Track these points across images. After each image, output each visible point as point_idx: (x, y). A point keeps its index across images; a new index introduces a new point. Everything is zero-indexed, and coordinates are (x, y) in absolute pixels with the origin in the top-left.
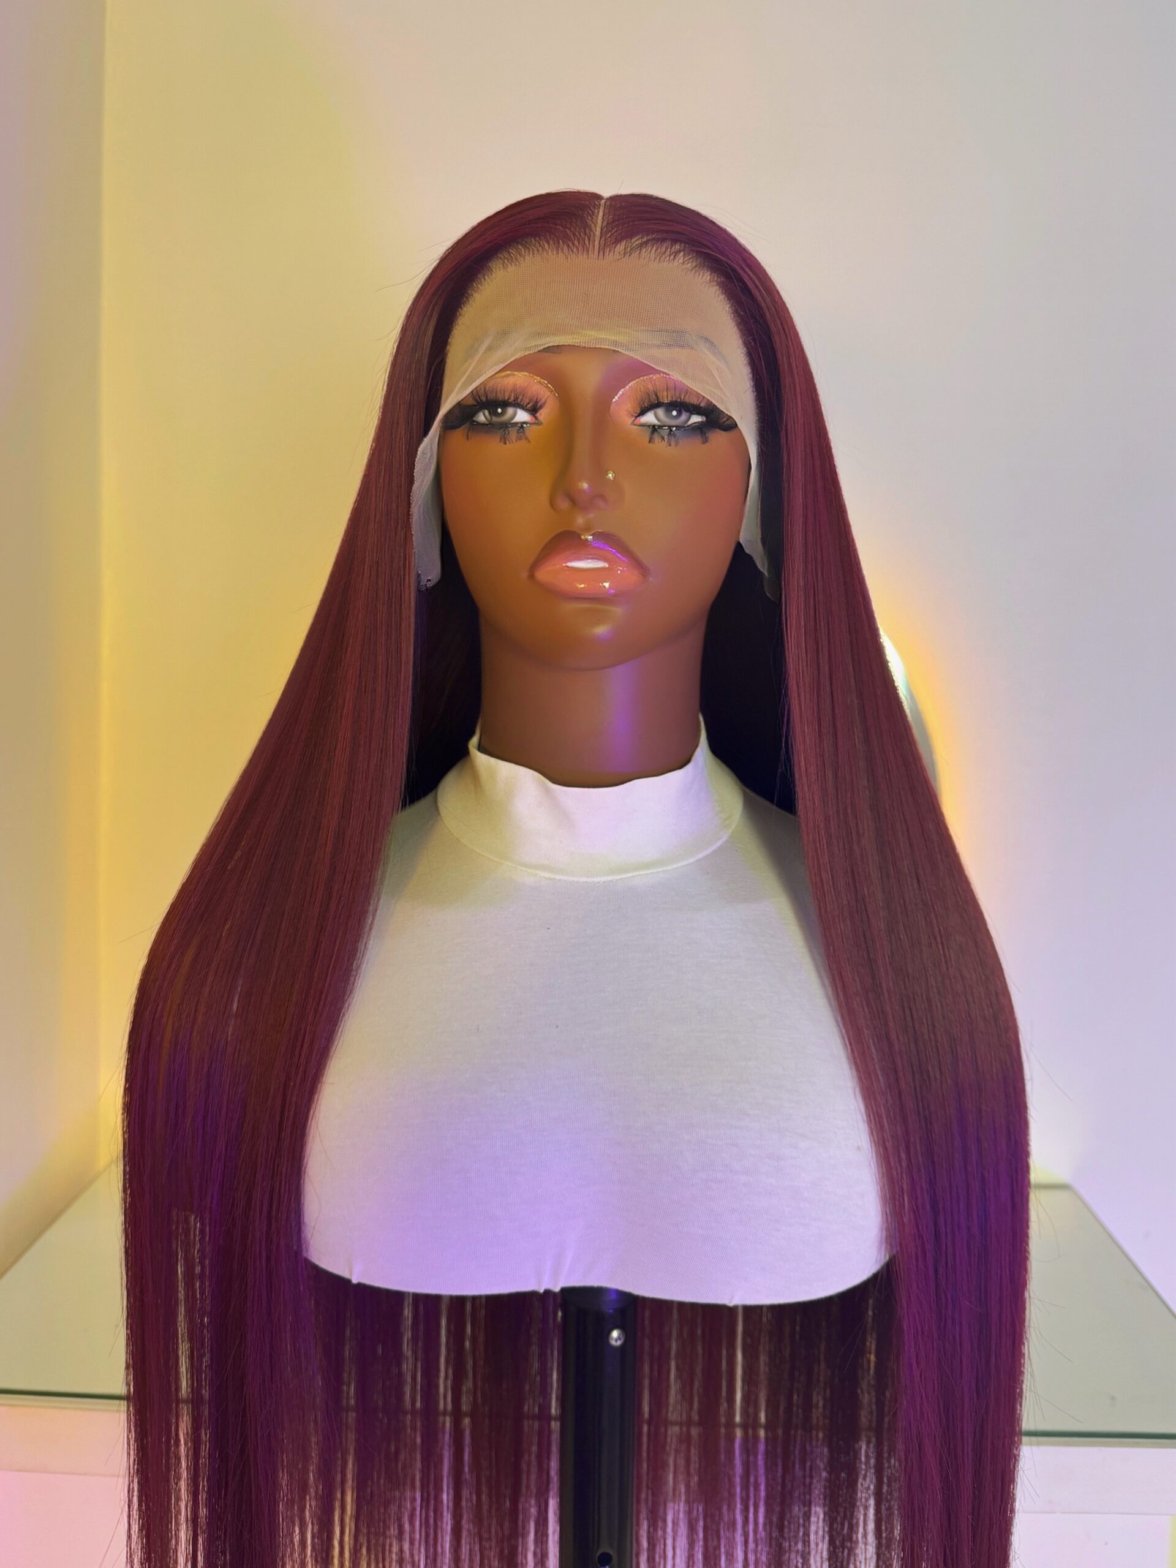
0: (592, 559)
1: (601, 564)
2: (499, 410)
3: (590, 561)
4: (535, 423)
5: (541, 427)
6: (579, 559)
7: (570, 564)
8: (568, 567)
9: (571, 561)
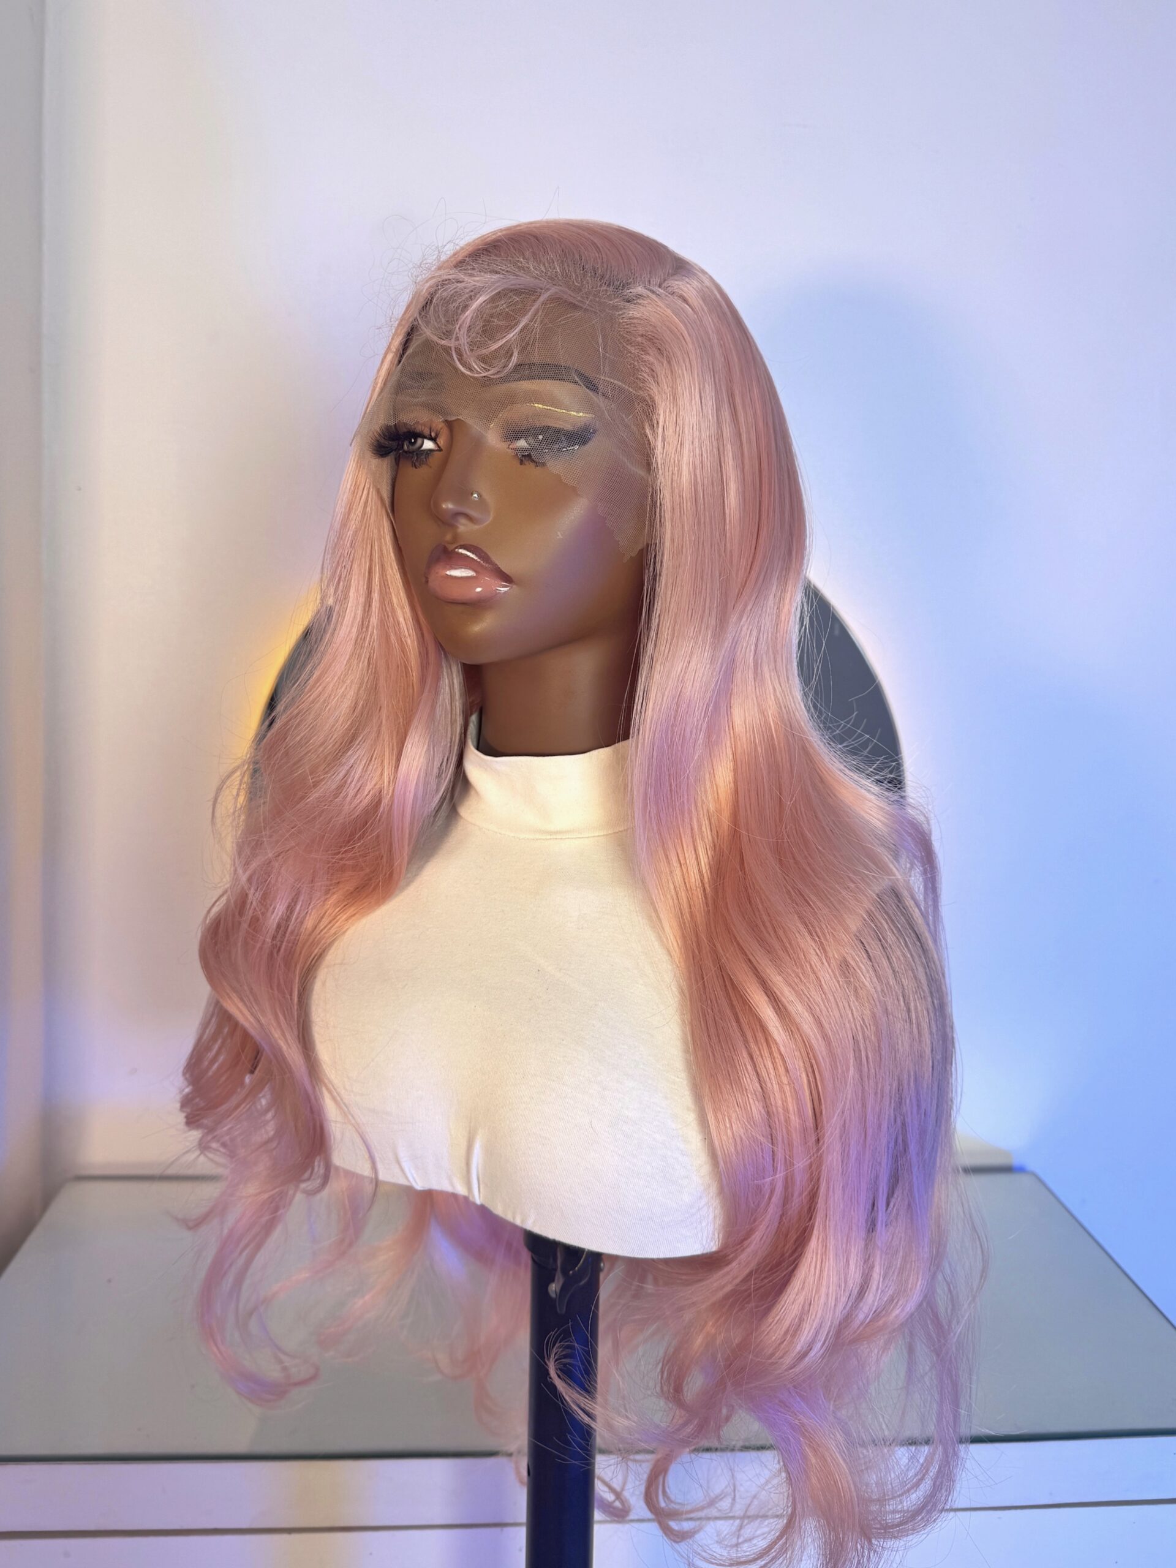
0: (464, 568)
1: (469, 573)
2: (413, 441)
3: (463, 570)
4: (437, 450)
5: (441, 452)
6: (456, 569)
7: (448, 573)
8: (447, 575)
9: (449, 570)
